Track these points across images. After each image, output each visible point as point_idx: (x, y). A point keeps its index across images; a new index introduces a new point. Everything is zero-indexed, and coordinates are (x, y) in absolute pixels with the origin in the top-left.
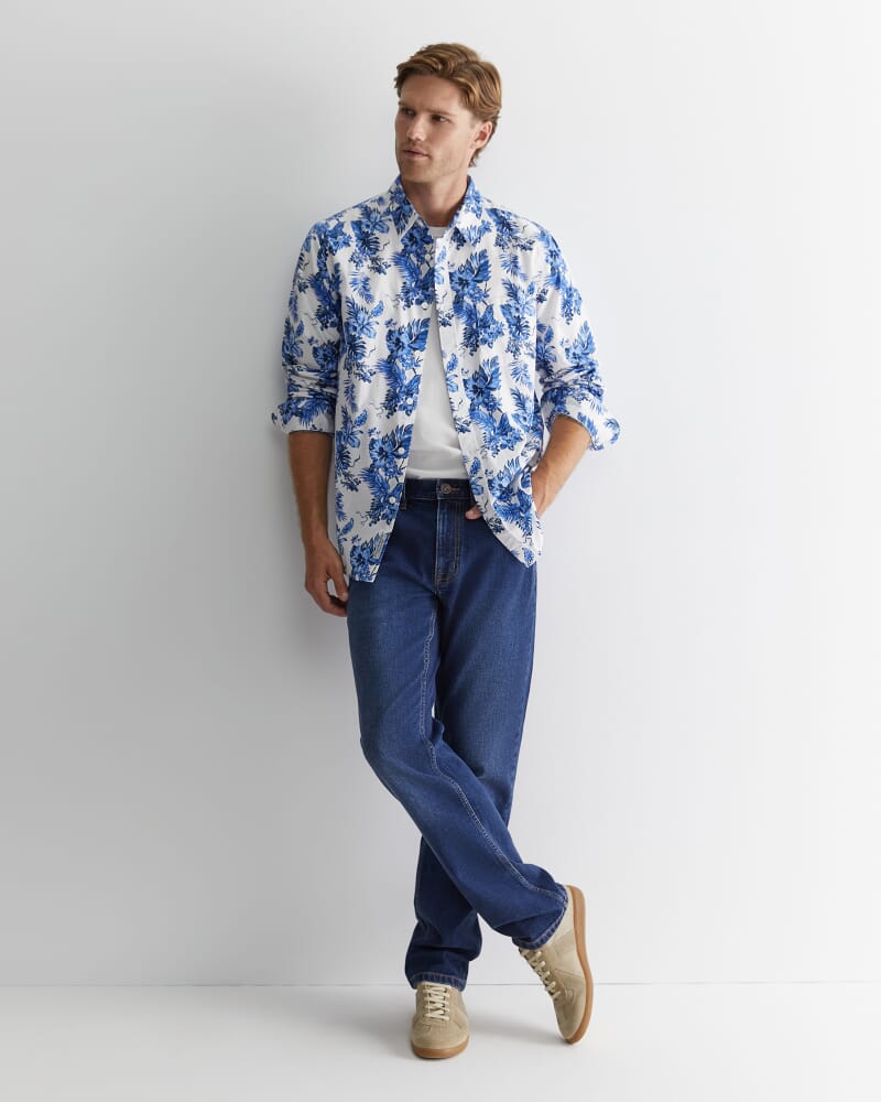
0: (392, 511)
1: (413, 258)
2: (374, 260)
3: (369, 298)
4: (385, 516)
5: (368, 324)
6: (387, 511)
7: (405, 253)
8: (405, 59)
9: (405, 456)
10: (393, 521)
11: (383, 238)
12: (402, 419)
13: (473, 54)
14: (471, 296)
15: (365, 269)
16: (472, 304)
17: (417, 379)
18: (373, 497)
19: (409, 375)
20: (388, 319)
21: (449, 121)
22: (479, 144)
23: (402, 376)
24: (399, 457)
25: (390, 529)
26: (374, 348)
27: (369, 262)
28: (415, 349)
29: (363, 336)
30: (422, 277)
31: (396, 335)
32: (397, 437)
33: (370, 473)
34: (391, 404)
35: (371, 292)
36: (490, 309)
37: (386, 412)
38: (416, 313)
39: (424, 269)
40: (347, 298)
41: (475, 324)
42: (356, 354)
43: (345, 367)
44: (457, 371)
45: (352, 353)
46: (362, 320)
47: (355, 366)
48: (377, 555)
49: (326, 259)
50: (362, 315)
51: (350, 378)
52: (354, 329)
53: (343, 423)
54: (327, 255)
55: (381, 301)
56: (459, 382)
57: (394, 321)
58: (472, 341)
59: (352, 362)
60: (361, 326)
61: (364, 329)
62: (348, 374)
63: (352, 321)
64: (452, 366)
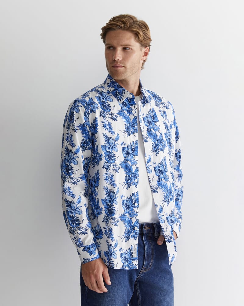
0: (136, 233)
1: (126, 113)
2: (111, 114)
3: (113, 133)
4: (133, 236)
5: (114, 145)
6: (133, 234)
7: (122, 111)
8: (104, 25)
9: (138, 207)
10: (138, 238)
11: (112, 104)
12: (133, 189)
13: (135, 18)
14: (154, 129)
15: (108, 118)
16: (154, 132)
17: (137, 170)
18: (126, 228)
19: (134, 168)
20: (122, 142)
21: (131, 49)
22: (145, 58)
23: (132, 169)
24: (135, 207)
25: (136, 242)
26: (120, 156)
27: (109, 115)
28: (134, 155)
29: (113, 151)
30: (131, 121)
31: (126, 149)
32: (133, 198)
33: (123, 217)
34: (129, 182)
35: (113, 130)
36: (161, 134)
37: (126, 186)
39: (132, 117)
40: (103, 134)
41: (157, 141)
42: (112, 160)
43: (104, 167)
44: (151, 163)
45: (109, 160)
46: (111, 144)
47: (112, 166)
48: (135, 255)
49: (89, 116)
50: (111, 141)
51: (108, 172)
52: (108, 148)
53: (106, 195)
54: (89, 114)
55: (118, 134)
56: (152, 168)
57: (124, 143)
58: (156, 149)
59: (109, 164)
60: (112, 147)
61: (113, 148)
62: (106, 170)
63: (107, 145)
64: (149, 161)
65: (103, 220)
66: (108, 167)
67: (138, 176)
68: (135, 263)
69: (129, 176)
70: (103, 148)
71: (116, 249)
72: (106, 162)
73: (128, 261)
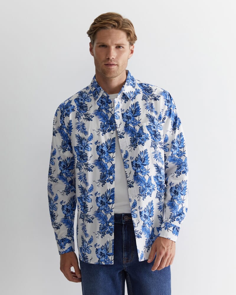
0: (111, 229)
1: (104, 111)
2: (86, 115)
3: (86, 133)
4: (108, 232)
5: (87, 145)
6: (108, 229)
7: (100, 110)
9: (113, 203)
10: (113, 233)
11: (89, 104)
12: (109, 186)
14: (132, 123)
15: (82, 120)
16: (133, 127)
17: (113, 166)
18: (100, 224)
19: (109, 165)
20: (96, 141)
21: (124, 48)
23: (106, 166)
24: (110, 204)
25: (112, 237)
26: (92, 155)
27: (84, 116)
28: (110, 153)
29: (85, 151)
30: (109, 119)
31: (101, 148)
32: (108, 195)
33: (98, 213)
34: (103, 179)
35: (87, 130)
36: (141, 128)
37: (101, 184)
38: (108, 136)
39: (110, 115)
40: (76, 135)
41: (135, 136)
42: (84, 160)
43: (77, 167)
44: (128, 158)
45: (81, 159)
46: (84, 144)
47: (84, 165)
48: (111, 251)
49: (64, 120)
50: (84, 142)
51: (81, 171)
52: (81, 149)
53: (81, 193)
54: (64, 117)
55: (91, 133)
56: (129, 163)
57: (99, 142)
58: (134, 143)
59: (82, 164)
60: (84, 147)
61: (86, 148)
62: (79, 170)
63: (80, 145)
64: (126, 156)
65: (80, 217)
66: (81, 167)
67: (114, 173)
68: (111, 258)
69: (104, 173)
70: (76, 149)
71: (90, 245)
72: (79, 162)
73: (104, 256)
